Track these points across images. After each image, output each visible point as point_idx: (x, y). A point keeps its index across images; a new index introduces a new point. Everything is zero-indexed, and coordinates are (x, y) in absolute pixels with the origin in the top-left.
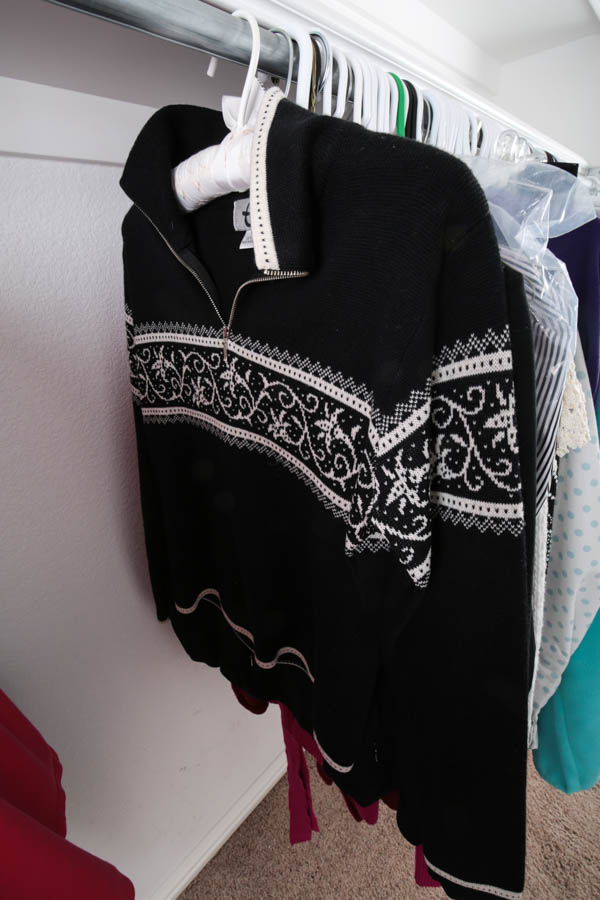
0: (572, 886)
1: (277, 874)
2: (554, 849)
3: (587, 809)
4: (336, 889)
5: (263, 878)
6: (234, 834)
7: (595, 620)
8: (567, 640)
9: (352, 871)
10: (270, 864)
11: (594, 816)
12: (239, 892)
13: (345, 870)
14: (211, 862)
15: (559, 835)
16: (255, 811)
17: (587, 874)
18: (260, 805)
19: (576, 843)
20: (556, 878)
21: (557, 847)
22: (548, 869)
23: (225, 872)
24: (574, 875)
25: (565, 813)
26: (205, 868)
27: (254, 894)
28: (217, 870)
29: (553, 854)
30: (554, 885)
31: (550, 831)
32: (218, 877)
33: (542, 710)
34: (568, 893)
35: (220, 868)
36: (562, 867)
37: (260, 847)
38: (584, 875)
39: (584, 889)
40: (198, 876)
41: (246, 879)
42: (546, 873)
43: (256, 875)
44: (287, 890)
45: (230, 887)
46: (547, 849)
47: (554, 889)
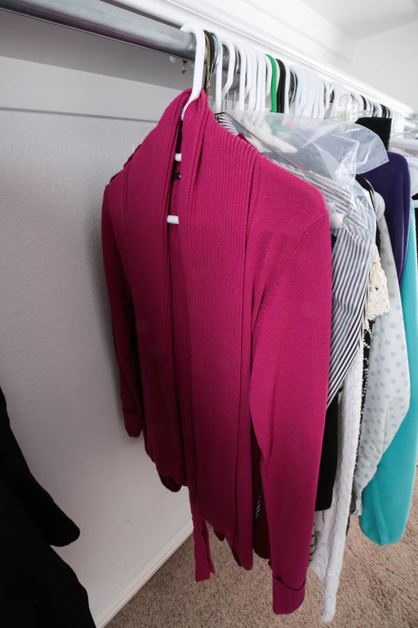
0: (390, 608)
1: (190, 594)
2: (378, 583)
3: (402, 557)
4: (230, 604)
5: (181, 596)
6: (162, 566)
7: (399, 430)
8: (380, 442)
9: (240, 594)
10: (185, 587)
11: (406, 562)
13: (236, 592)
14: (146, 584)
15: (382, 573)
16: (177, 552)
17: (400, 600)
18: (180, 548)
19: (394, 579)
20: (379, 602)
21: (380, 582)
22: (373, 596)
23: (156, 591)
24: (391, 600)
25: (387, 559)
26: (142, 588)
27: (174, 605)
28: (150, 589)
29: (378, 586)
30: (377, 606)
31: (376, 571)
32: (150, 594)
33: (364, 489)
34: (386, 611)
35: (153, 588)
36: (383, 595)
37: (179, 575)
38: (398, 601)
39: (398, 610)
40: (138, 593)
41: (170, 596)
42: (372, 599)
43: (176, 594)
44: (197, 604)
45: (159, 601)
46: (374, 583)
47: (377, 609)
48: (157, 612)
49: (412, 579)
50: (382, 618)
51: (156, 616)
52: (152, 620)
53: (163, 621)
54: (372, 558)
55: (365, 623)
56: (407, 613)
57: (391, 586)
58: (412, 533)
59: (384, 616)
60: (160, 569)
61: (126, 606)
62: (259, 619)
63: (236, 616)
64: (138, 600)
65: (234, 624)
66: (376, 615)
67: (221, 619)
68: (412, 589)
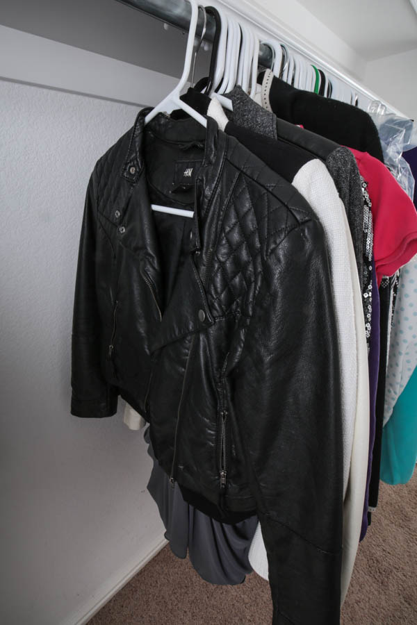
0: (386, 584)
3: (398, 539)
5: (187, 570)
7: (414, 373)
11: (402, 544)
12: (172, 577)
14: (153, 559)
15: (379, 553)
17: (396, 577)
19: (390, 559)
20: (376, 578)
21: (377, 561)
22: (371, 573)
23: (163, 565)
24: (387, 577)
25: (383, 541)
26: (150, 562)
27: (181, 578)
28: (157, 564)
29: (375, 565)
30: (374, 582)
32: (158, 568)
34: (383, 587)
35: (160, 563)
36: (380, 572)
38: (394, 578)
39: (394, 586)
42: (370, 576)
43: (182, 568)
45: (166, 574)
46: (371, 562)
47: (374, 585)
48: (164, 584)
49: (407, 559)
50: (379, 593)
51: (164, 588)
52: (160, 591)
53: (171, 592)
54: (370, 540)
55: (363, 597)
56: (402, 589)
57: (387, 565)
58: (407, 519)
59: (381, 591)
61: (134, 578)
62: (263, 592)
63: (241, 589)
64: (146, 573)
65: (239, 596)
66: (373, 590)
67: (226, 591)
68: (407, 568)
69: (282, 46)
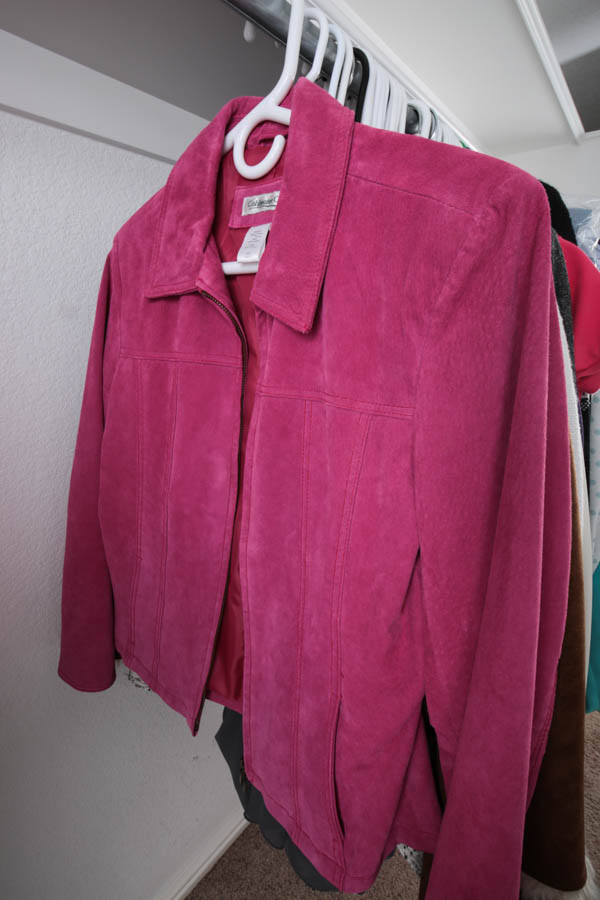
5: (261, 892)
10: (268, 878)
23: (221, 887)
28: (213, 885)
35: (216, 883)
60: (227, 851)
69: (431, 111)
